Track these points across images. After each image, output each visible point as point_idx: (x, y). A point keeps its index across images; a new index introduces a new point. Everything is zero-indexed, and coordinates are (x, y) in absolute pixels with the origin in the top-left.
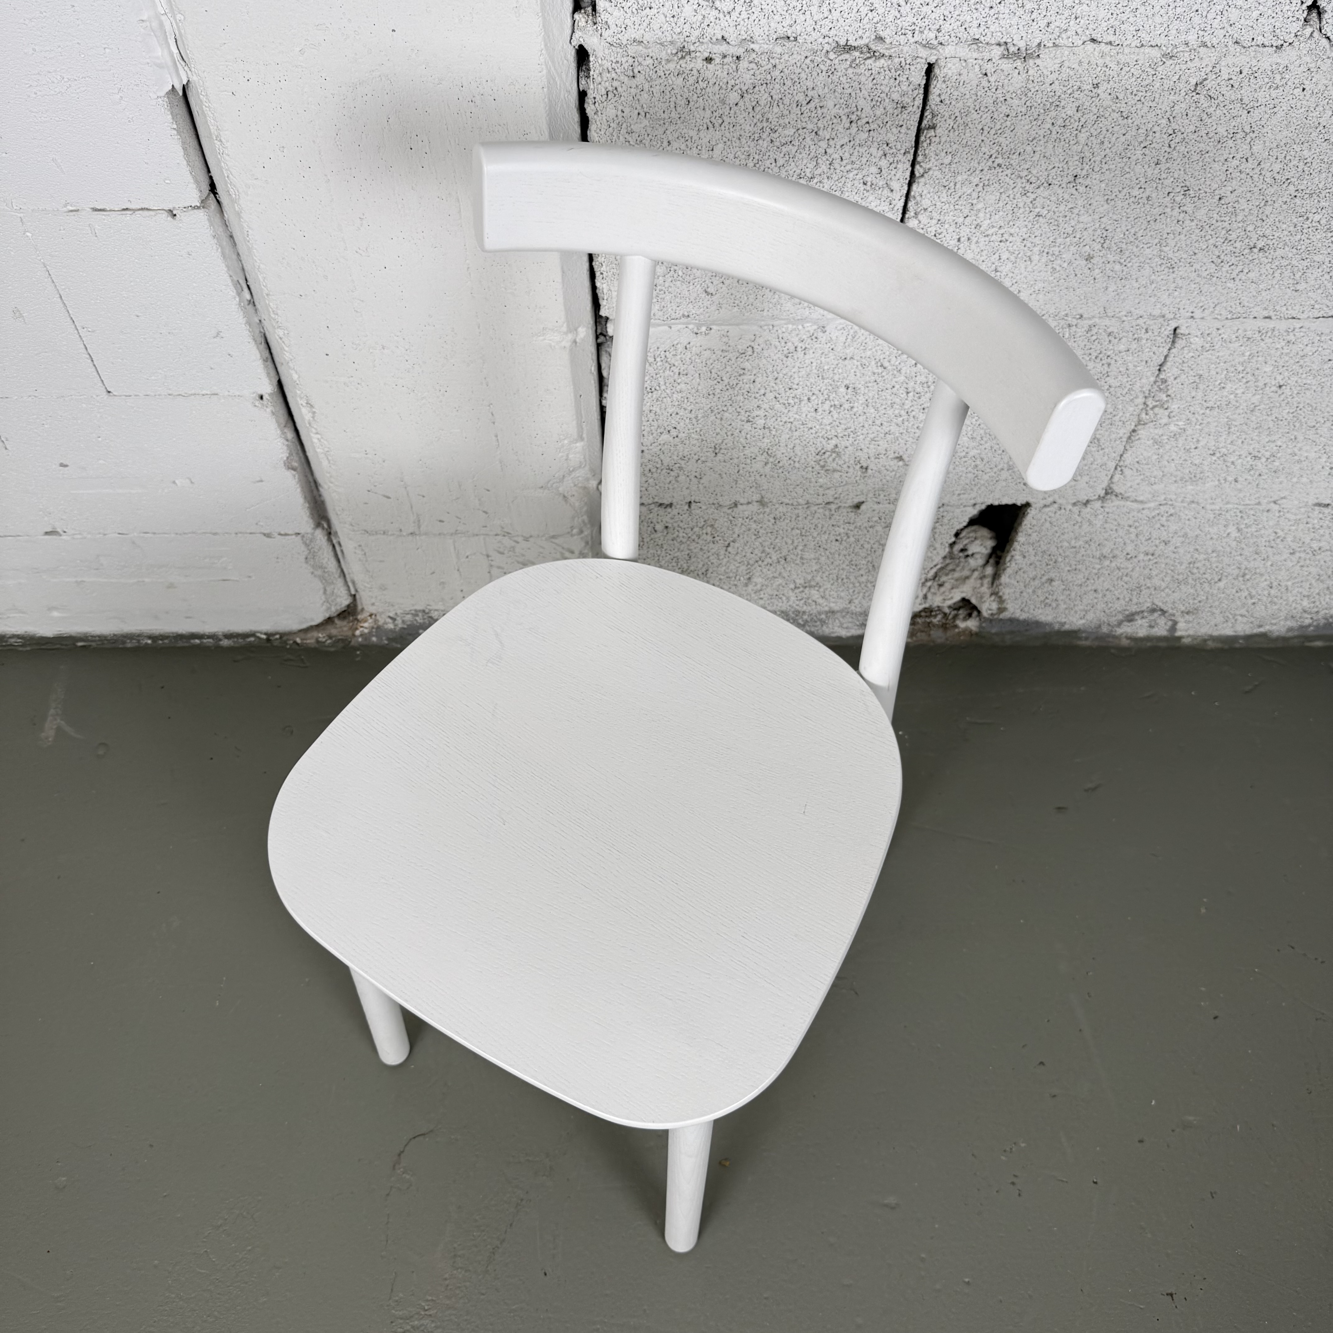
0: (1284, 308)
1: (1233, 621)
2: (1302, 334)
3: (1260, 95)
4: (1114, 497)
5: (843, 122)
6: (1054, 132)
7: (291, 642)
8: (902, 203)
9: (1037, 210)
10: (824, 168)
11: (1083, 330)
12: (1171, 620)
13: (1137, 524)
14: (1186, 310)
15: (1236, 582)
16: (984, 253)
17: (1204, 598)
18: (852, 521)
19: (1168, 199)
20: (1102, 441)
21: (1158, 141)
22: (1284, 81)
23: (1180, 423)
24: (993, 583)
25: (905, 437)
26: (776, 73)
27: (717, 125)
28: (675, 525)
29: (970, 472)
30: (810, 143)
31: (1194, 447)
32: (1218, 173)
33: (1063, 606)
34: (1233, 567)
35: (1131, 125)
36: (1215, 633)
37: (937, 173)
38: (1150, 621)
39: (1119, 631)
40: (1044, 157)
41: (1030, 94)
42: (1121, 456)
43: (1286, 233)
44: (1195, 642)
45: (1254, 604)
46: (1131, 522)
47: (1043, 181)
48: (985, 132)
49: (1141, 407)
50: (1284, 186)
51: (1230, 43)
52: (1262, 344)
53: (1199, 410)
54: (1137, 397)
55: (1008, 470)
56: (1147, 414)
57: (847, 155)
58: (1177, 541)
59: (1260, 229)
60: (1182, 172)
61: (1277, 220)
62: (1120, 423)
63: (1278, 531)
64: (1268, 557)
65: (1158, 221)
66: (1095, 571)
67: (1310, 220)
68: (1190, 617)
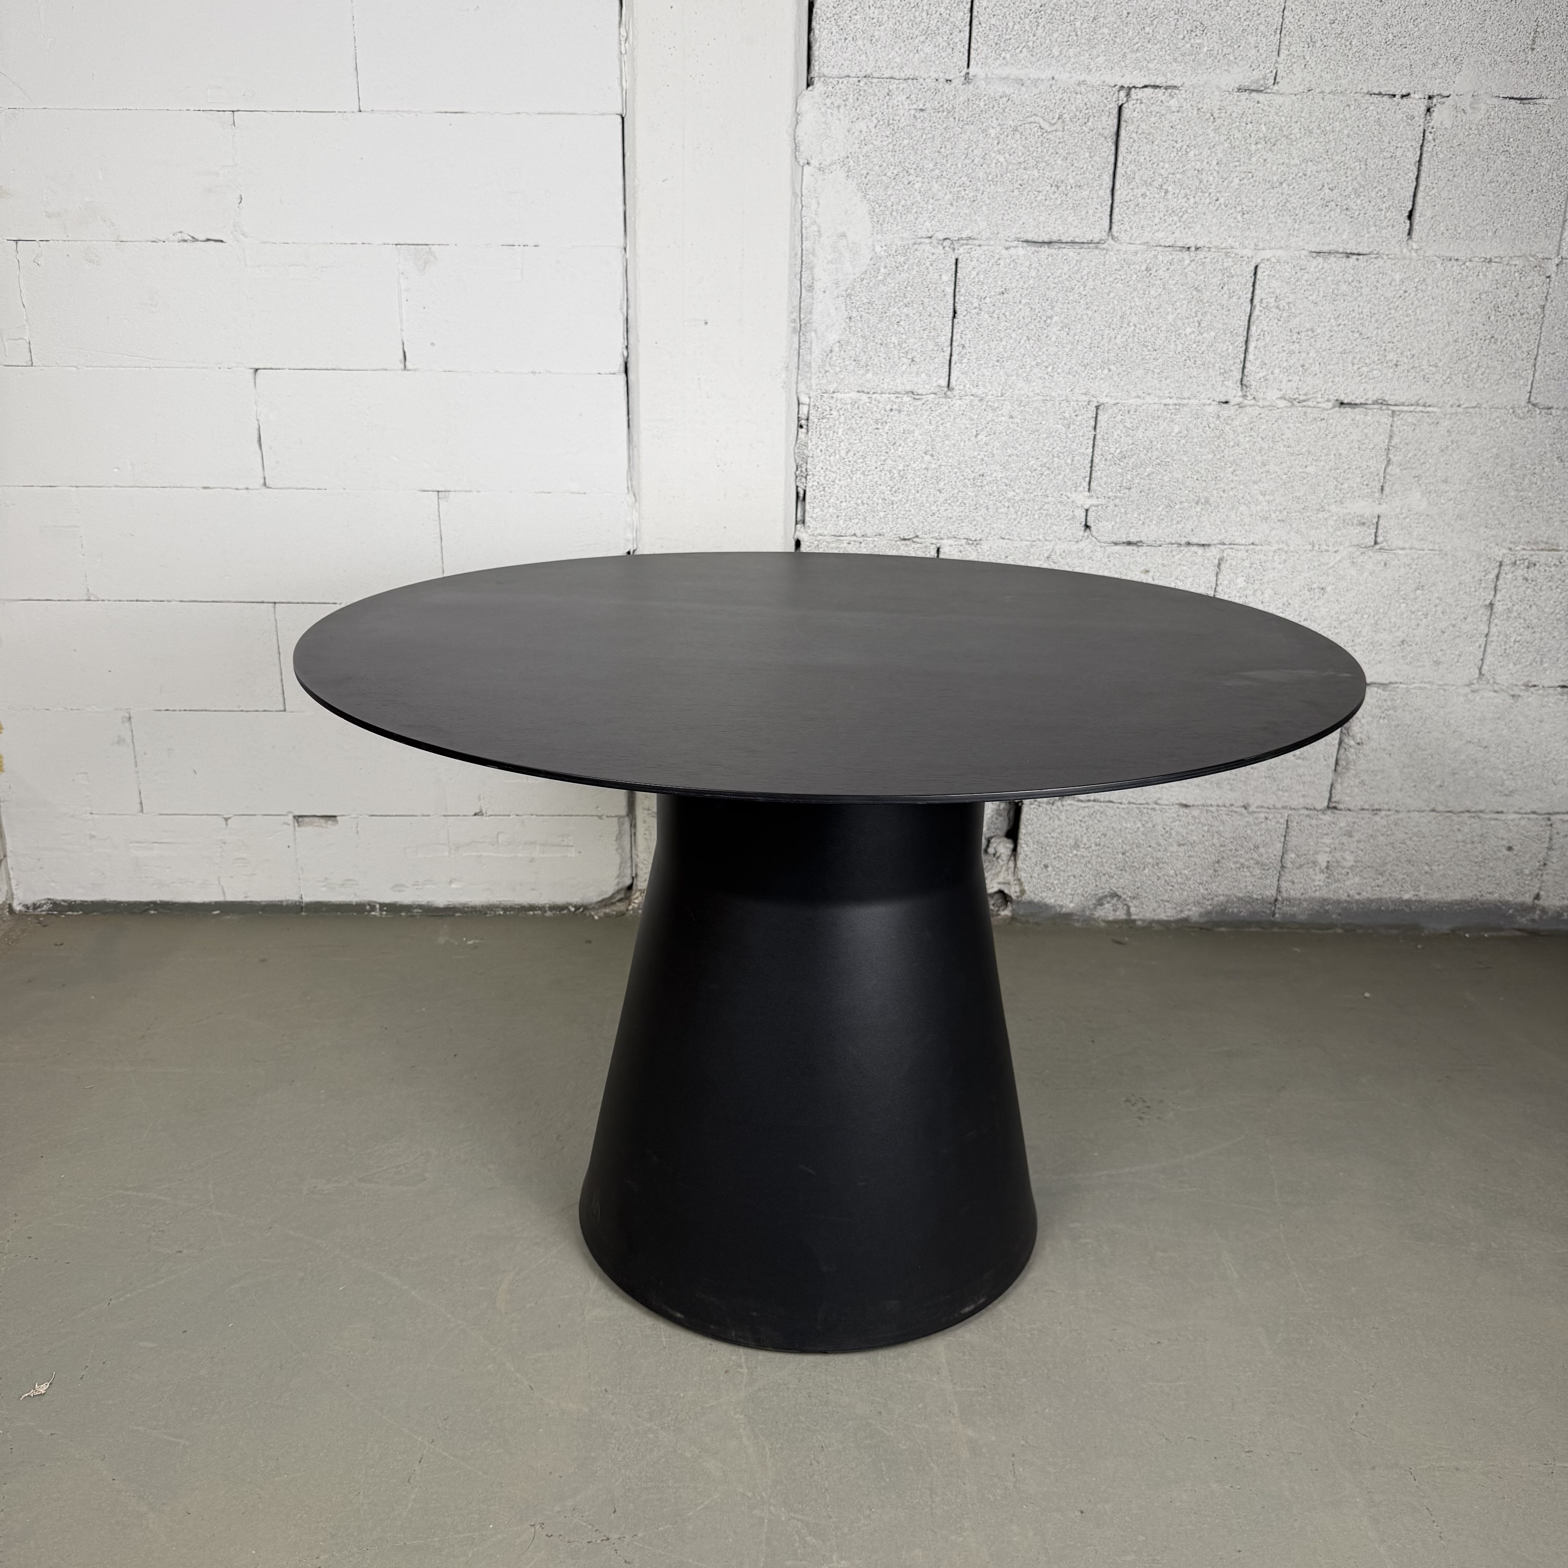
1: (1163, 906)
12: (1126, 905)
15: (1155, 870)
17: (1140, 884)
24: (1014, 872)
33: (1058, 891)
34: (1149, 857)
36: (1156, 918)
38: (1113, 905)
39: (1096, 914)
44: (1145, 924)
45: (1171, 890)
46: (1081, 818)
58: (1110, 833)
64: (1166, 848)
68: (1136, 902)
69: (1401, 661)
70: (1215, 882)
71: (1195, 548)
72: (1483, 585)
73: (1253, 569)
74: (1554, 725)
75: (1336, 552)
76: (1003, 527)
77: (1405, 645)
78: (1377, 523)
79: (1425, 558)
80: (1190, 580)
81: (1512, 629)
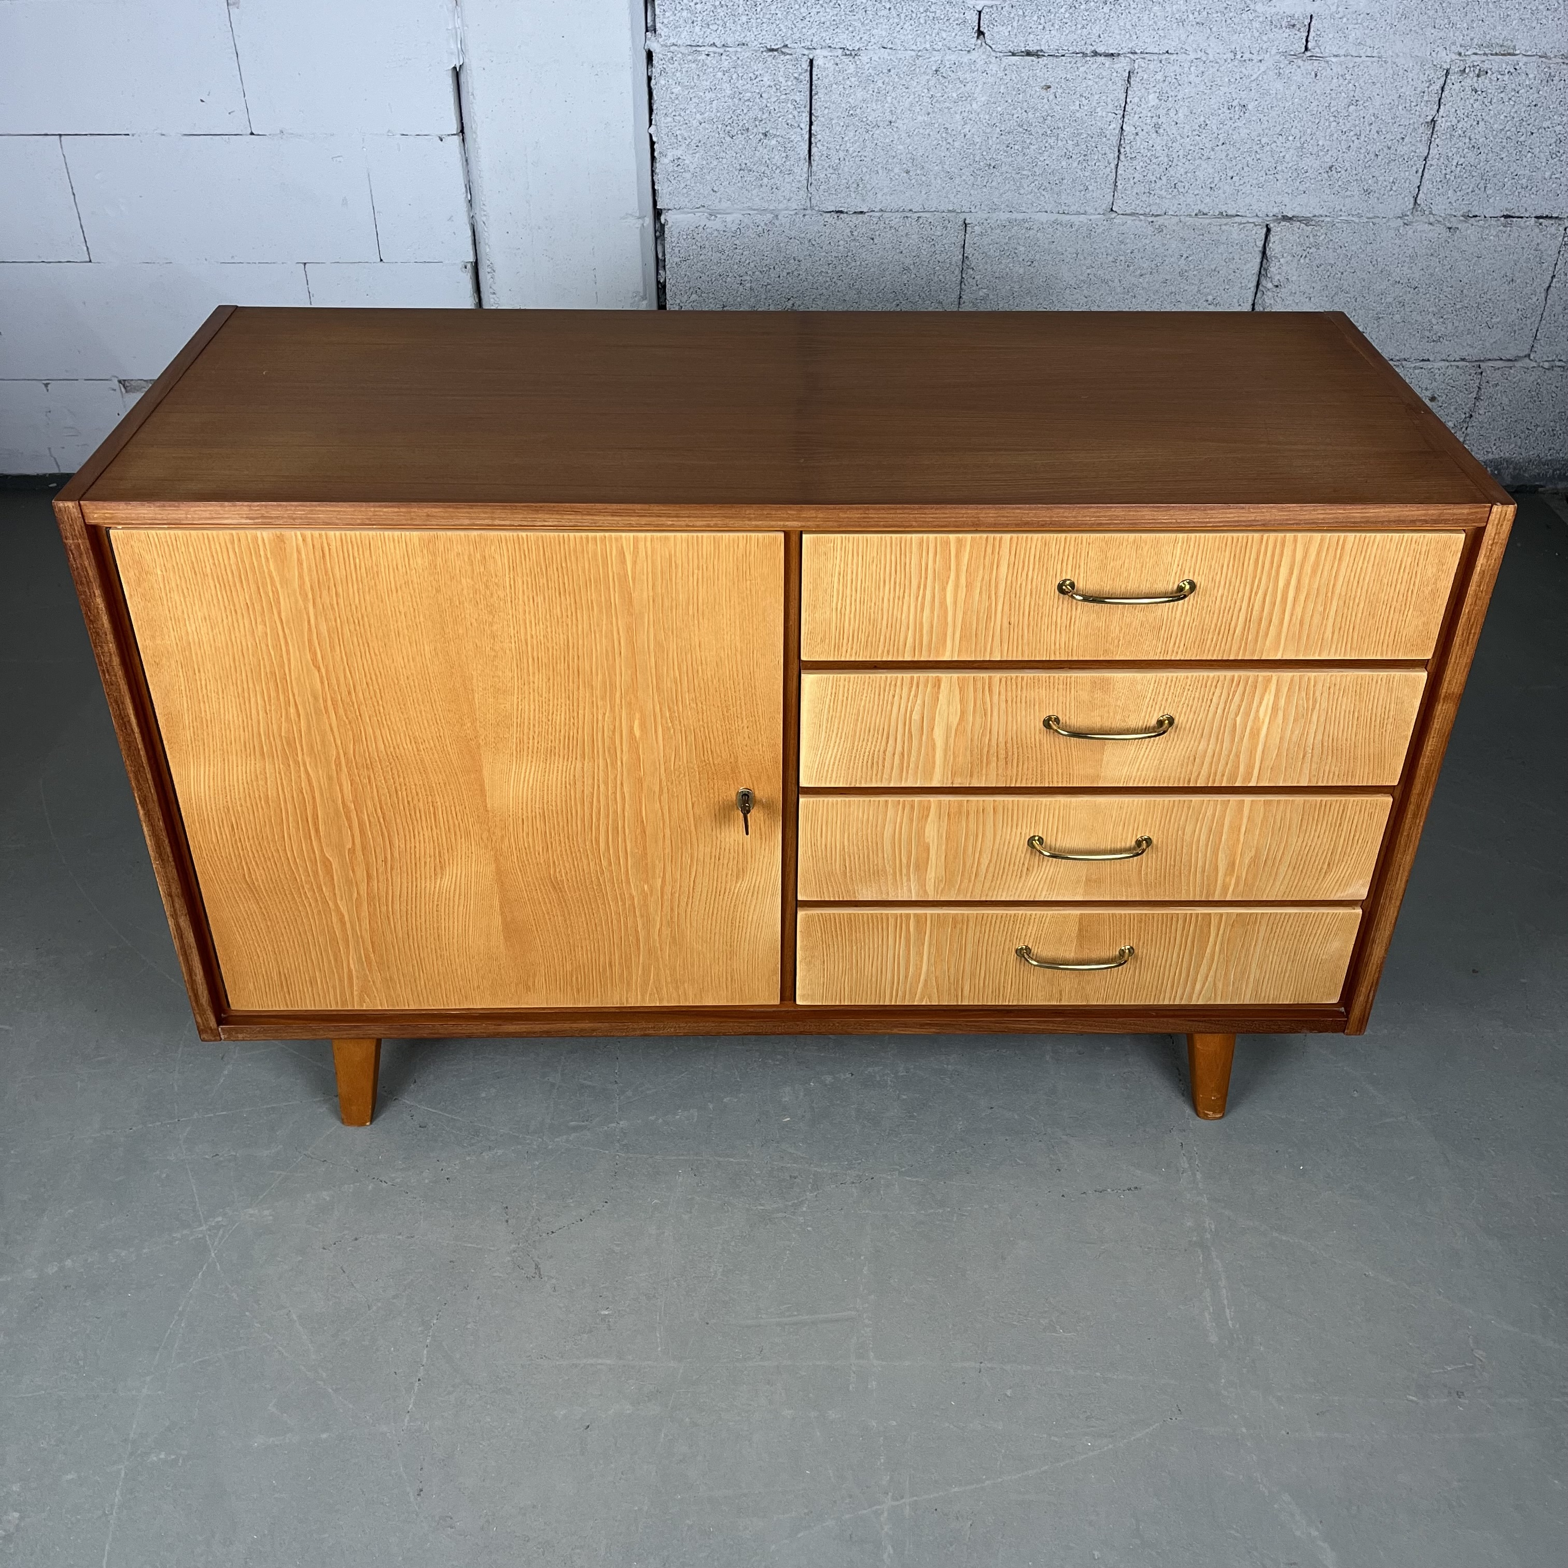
3: (967, 75)
5: (774, 89)
8: (807, 136)
9: (875, 142)
10: (766, 115)
11: (914, 222)
14: (966, 207)
16: (854, 168)
19: (939, 135)
21: (926, 101)
22: (976, 69)
23: (983, 290)
25: (832, 298)
26: (739, 62)
27: (713, 90)
30: (758, 100)
32: (959, 120)
37: (823, 119)
40: (873, 110)
41: (859, 75)
47: (875, 124)
48: (842, 96)
49: (959, 278)
51: (946, 49)
52: (1012, 230)
53: (991, 279)
54: (955, 271)
56: (963, 284)
62: (951, 290)
69: (1328, 191)
71: (1102, 59)
72: (1426, 98)
73: (1167, 83)
74: (1493, 261)
75: (1261, 61)
76: (884, 33)
77: (1334, 172)
78: (1309, 24)
79: (1362, 67)
80: (1097, 97)
81: (1454, 150)
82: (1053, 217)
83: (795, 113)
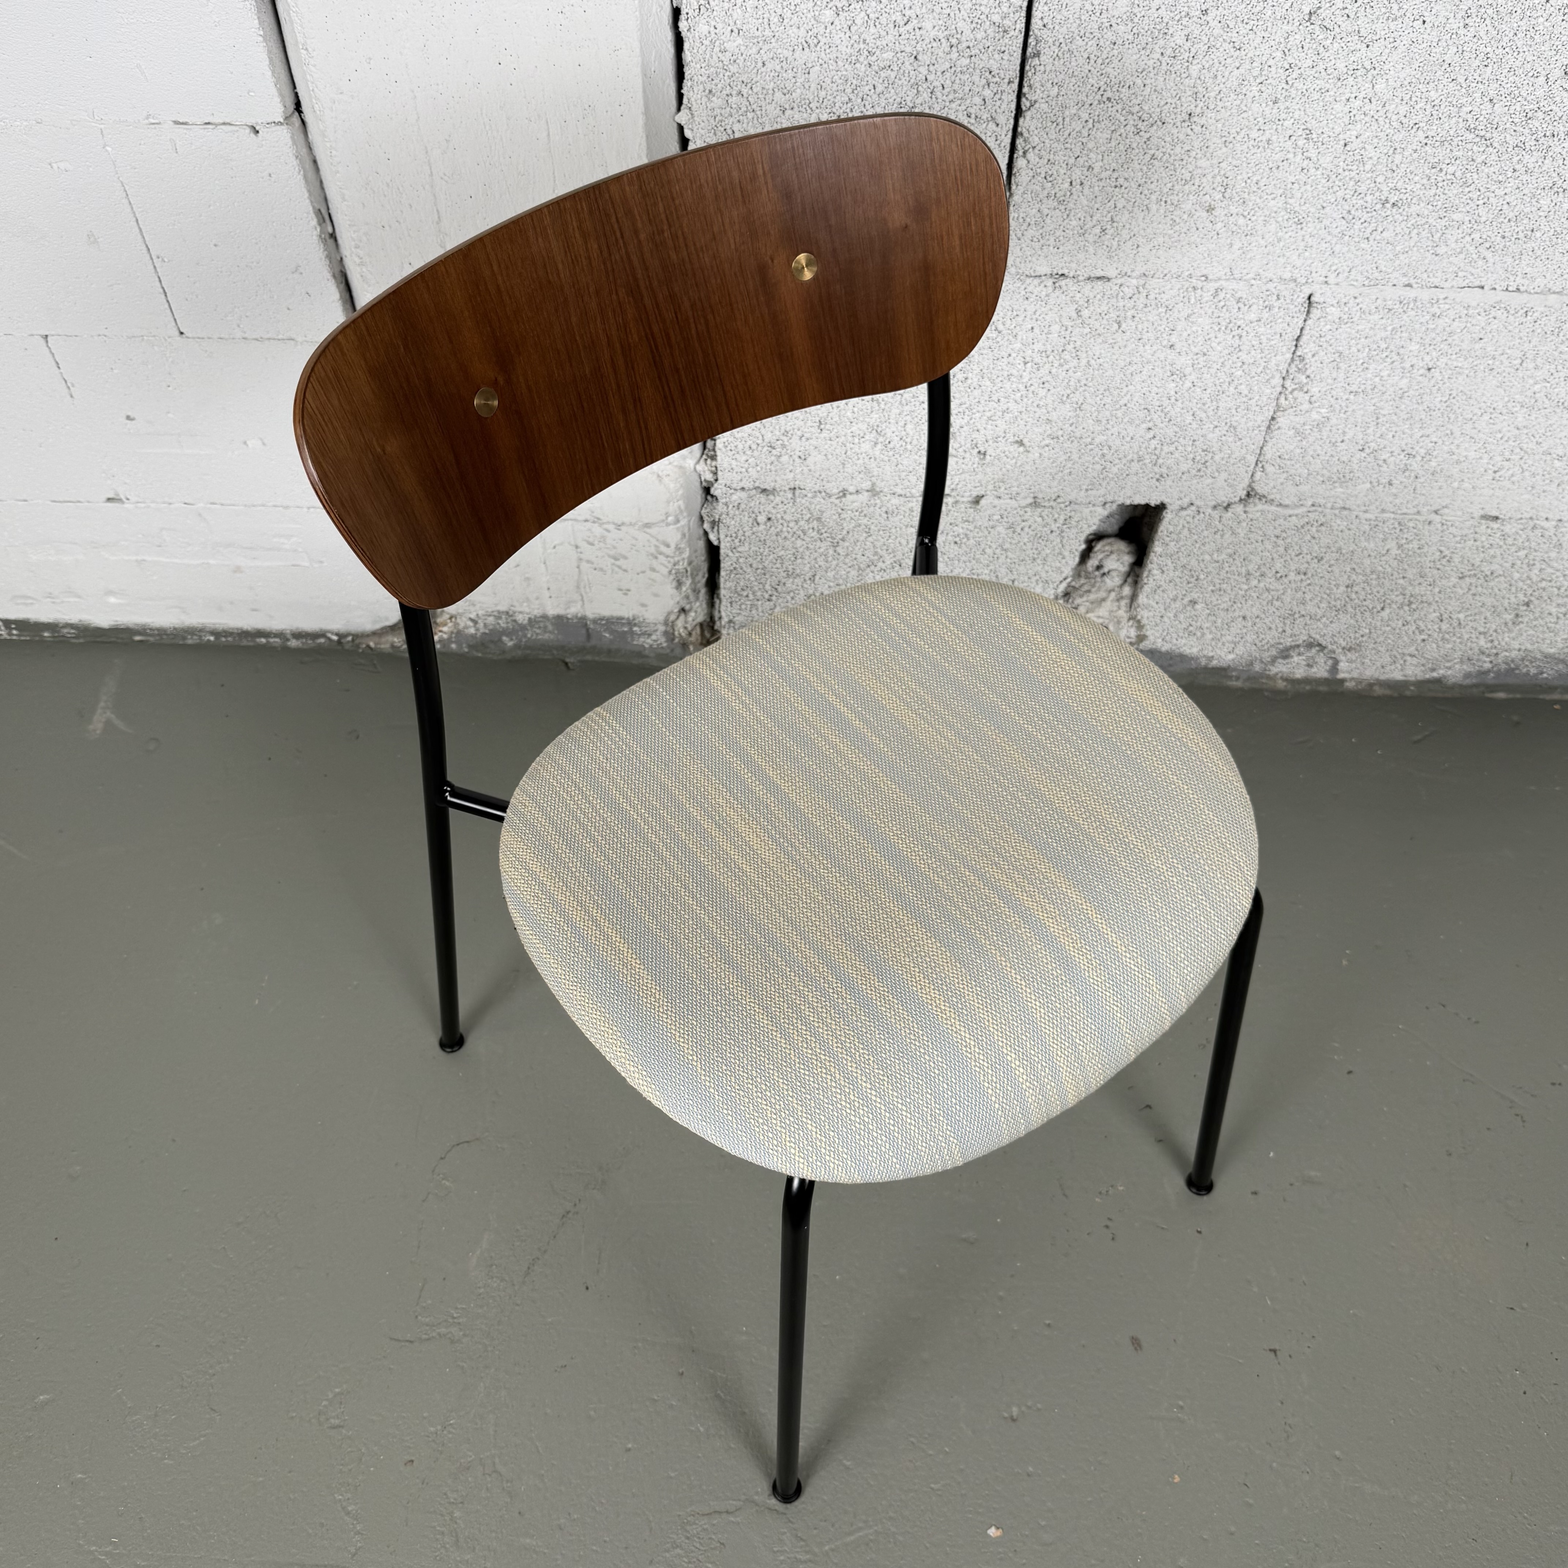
0: (1425, 275)
1: (1402, 662)
2: (1447, 306)
3: (1378, 26)
4: (1257, 501)
5: (943, 45)
6: (1164, 64)
7: (364, 646)
8: (1008, 140)
9: (1152, 152)
10: (925, 96)
11: (1210, 294)
12: (1331, 658)
13: (1284, 535)
14: (1318, 274)
15: (1402, 612)
16: (1099, 199)
17: (1367, 631)
18: (971, 519)
19: (1289, 143)
20: (1239, 430)
21: (1275, 76)
22: (1402, 12)
23: (1323, 411)
24: (1131, 607)
25: (1024, 416)
27: (812, 45)
28: (779, 516)
29: (1098, 463)
30: (910, 68)
31: (1340, 440)
32: (1340, 115)
33: (1209, 636)
34: (1396, 593)
35: (1244, 57)
36: (1382, 677)
37: (1044, 106)
38: (1308, 658)
39: (1274, 670)
40: (1155, 91)
41: (1136, 20)
42: (1262, 448)
43: (1418, 186)
44: (1360, 687)
45: (1424, 640)
46: (1278, 532)
47: (1156, 118)
48: (1092, 62)
49: (1279, 389)
50: (1413, 131)
52: (1405, 317)
53: (1342, 394)
54: (1273, 377)
55: (1139, 461)
56: (1286, 399)
57: (948, 83)
58: (1330, 557)
59: (1390, 181)
60: (1303, 113)
61: (1408, 170)
62: (1257, 409)
63: (1442, 548)
64: (1434, 581)
65: (1281, 168)
66: (1243, 593)
67: (1444, 172)
68: (1351, 655)
70: (1510, 631)
82: (1492, 297)
83: (987, 93)
